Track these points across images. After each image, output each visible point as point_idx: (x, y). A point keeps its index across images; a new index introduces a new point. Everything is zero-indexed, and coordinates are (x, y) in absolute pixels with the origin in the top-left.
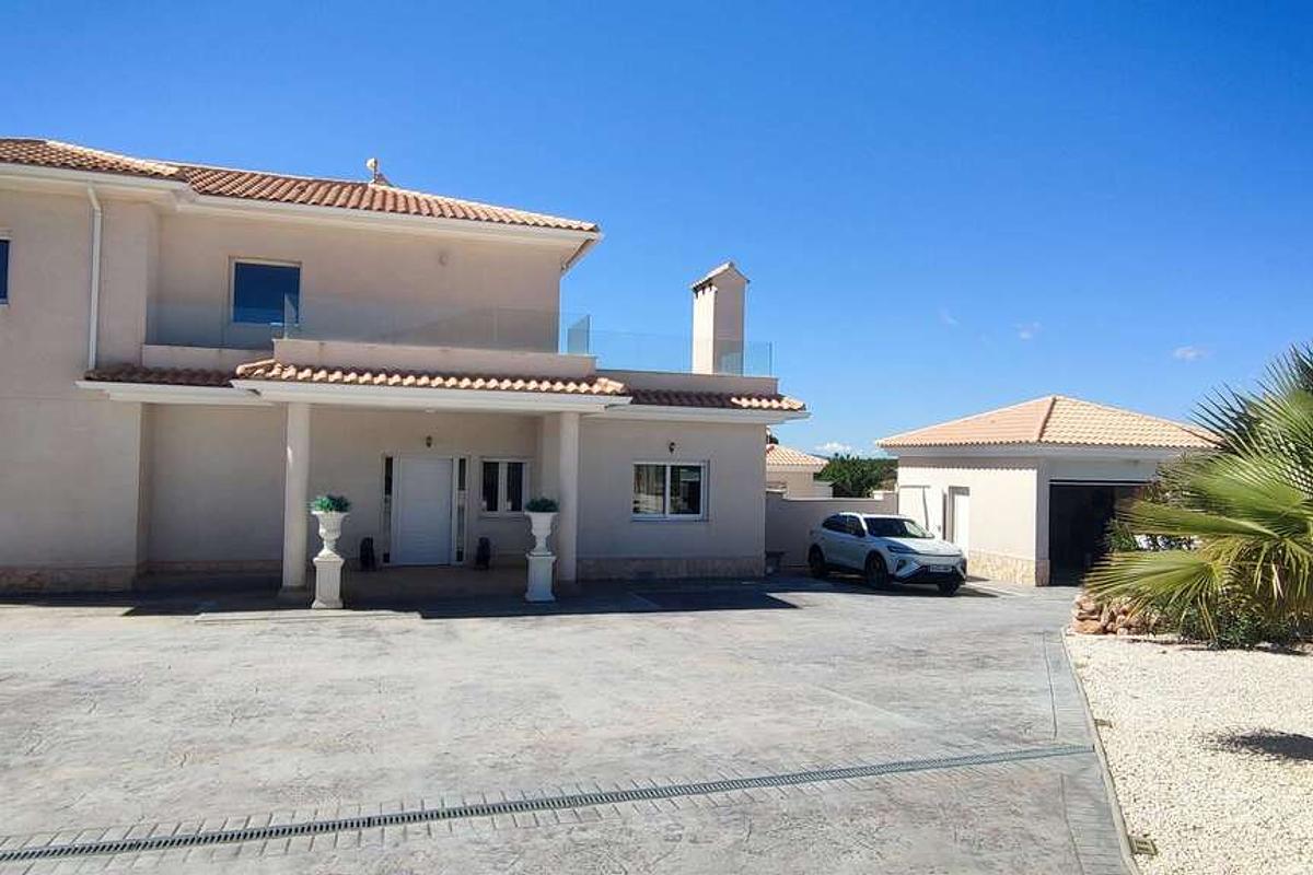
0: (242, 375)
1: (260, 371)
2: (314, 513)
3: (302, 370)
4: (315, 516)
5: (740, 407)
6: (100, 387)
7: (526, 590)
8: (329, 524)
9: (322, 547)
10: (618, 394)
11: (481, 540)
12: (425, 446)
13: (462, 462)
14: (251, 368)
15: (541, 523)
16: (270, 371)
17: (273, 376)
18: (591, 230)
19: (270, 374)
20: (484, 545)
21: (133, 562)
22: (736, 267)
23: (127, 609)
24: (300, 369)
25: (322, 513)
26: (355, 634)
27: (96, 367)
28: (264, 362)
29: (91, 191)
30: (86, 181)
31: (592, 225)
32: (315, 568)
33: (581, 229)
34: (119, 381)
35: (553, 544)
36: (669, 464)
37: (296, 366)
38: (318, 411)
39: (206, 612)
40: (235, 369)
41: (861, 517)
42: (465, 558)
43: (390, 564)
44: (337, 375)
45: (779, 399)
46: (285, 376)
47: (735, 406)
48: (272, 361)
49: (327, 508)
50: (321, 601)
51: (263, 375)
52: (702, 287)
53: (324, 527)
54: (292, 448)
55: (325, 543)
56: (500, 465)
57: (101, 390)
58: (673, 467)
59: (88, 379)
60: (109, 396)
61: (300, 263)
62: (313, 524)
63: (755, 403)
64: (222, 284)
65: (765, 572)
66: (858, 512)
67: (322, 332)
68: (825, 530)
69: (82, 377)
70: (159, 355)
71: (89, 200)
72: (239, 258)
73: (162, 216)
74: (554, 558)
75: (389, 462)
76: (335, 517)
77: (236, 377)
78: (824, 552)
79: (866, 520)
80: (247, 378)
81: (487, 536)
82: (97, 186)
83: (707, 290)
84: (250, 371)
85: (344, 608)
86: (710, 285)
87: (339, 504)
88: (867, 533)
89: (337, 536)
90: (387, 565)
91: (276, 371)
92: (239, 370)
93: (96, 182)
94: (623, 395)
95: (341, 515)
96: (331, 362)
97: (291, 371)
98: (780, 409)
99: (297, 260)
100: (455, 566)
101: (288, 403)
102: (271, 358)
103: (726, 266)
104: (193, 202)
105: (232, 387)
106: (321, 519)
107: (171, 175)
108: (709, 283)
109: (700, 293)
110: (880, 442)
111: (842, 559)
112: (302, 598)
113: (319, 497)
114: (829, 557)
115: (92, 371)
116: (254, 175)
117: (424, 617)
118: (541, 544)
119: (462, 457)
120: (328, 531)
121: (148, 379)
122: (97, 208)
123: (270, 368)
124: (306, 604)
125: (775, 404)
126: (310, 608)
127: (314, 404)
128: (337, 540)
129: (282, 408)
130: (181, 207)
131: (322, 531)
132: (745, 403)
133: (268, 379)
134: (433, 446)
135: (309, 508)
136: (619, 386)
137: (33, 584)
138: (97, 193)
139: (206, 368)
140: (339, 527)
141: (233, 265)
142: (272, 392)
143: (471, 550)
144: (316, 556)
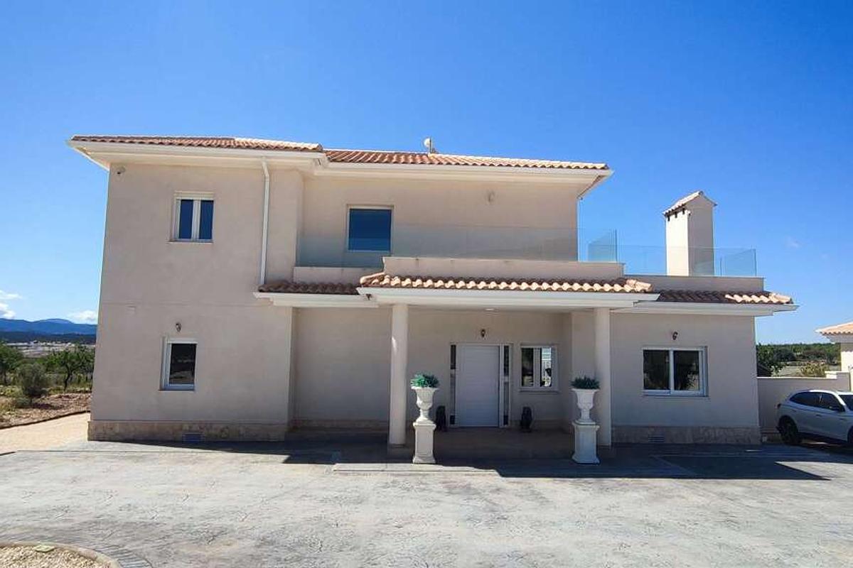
0: (363, 284)
1: (376, 281)
2: (413, 388)
3: (404, 280)
4: (414, 391)
5: (735, 302)
6: (268, 297)
7: (573, 453)
8: (424, 396)
9: (419, 415)
10: (645, 292)
11: (525, 408)
12: (481, 337)
13: (506, 349)
14: (371, 278)
15: (585, 398)
16: (383, 280)
17: (385, 284)
18: (603, 168)
19: (383, 283)
20: (527, 413)
21: (286, 421)
22: (705, 194)
23: (285, 457)
24: (403, 279)
25: (419, 388)
26: (457, 490)
27: (265, 283)
28: (378, 275)
29: (264, 164)
30: (262, 157)
31: (603, 165)
32: (414, 430)
33: (595, 168)
34: (279, 292)
35: (594, 415)
36: (671, 349)
37: (399, 277)
38: (413, 309)
39: (339, 462)
40: (359, 279)
41: (837, 394)
42: (509, 422)
43: (455, 426)
44: (429, 282)
45: (767, 294)
46: (393, 283)
47: (730, 301)
48: (383, 273)
49: (423, 384)
50: (420, 457)
51: (377, 283)
52: (675, 212)
53: (421, 399)
54: (395, 338)
55: (421, 410)
56: (534, 350)
57: (269, 299)
58: (675, 352)
59: (261, 291)
60: (272, 303)
61: (393, 206)
62: (411, 396)
63: (746, 298)
64: (341, 223)
65: (761, 441)
66: (832, 391)
67: (416, 250)
68: (792, 403)
69: (257, 290)
70: (305, 274)
71: (263, 170)
72: (353, 205)
73: (306, 178)
74: (598, 427)
75: (453, 348)
76: (429, 391)
77: (360, 286)
78: (796, 422)
79: (841, 396)
80: (367, 286)
81: (530, 406)
82: (268, 160)
83: (680, 214)
84: (369, 281)
85: (436, 464)
86: (683, 210)
87: (431, 382)
88: (846, 409)
89: (430, 406)
90: (452, 425)
91: (386, 281)
92: (362, 280)
93: (267, 157)
94: (651, 292)
95: (432, 390)
96: (424, 273)
97: (396, 281)
98: (770, 303)
99: (389, 204)
100: (503, 428)
101: (392, 305)
102: (382, 271)
103: (696, 194)
104: (325, 168)
105: (358, 294)
106: (418, 393)
107: (314, 149)
108: (683, 208)
109: (672, 217)
110: (824, 330)
111: (811, 429)
112: (405, 454)
113: (416, 376)
114: (801, 427)
115: (263, 286)
116: (357, 152)
117: (503, 475)
118: (586, 415)
119: (506, 345)
120: (424, 402)
121: (298, 290)
122: (267, 175)
123: (382, 279)
124: (408, 459)
125: (763, 298)
126: (411, 462)
127: (410, 305)
128: (430, 409)
129: (388, 309)
130: (318, 172)
131: (419, 402)
132: (737, 298)
133: (382, 286)
134: (485, 336)
135: (408, 384)
136: (647, 286)
137: (224, 435)
138: (268, 166)
139: (333, 282)
140: (431, 399)
141: (349, 211)
142: (382, 296)
143: (516, 415)
144: (415, 421)
